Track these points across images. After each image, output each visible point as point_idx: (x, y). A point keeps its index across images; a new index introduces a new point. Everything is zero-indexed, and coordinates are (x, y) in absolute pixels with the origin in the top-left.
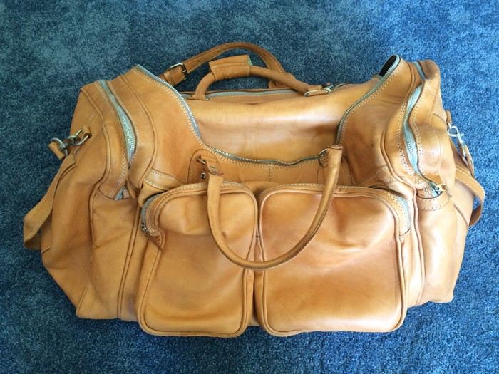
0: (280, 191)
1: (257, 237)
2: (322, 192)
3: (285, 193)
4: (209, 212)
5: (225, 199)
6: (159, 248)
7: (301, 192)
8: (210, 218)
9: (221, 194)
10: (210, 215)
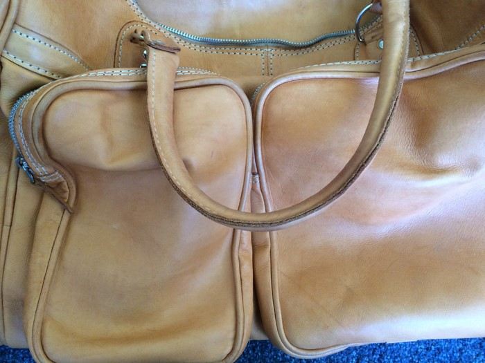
0: (294, 77)
1: (254, 174)
2: (379, 73)
3: (304, 80)
4: (152, 118)
5: (184, 96)
6: (65, 207)
7: (336, 75)
8: (154, 130)
9: (175, 90)
10: (153, 124)
